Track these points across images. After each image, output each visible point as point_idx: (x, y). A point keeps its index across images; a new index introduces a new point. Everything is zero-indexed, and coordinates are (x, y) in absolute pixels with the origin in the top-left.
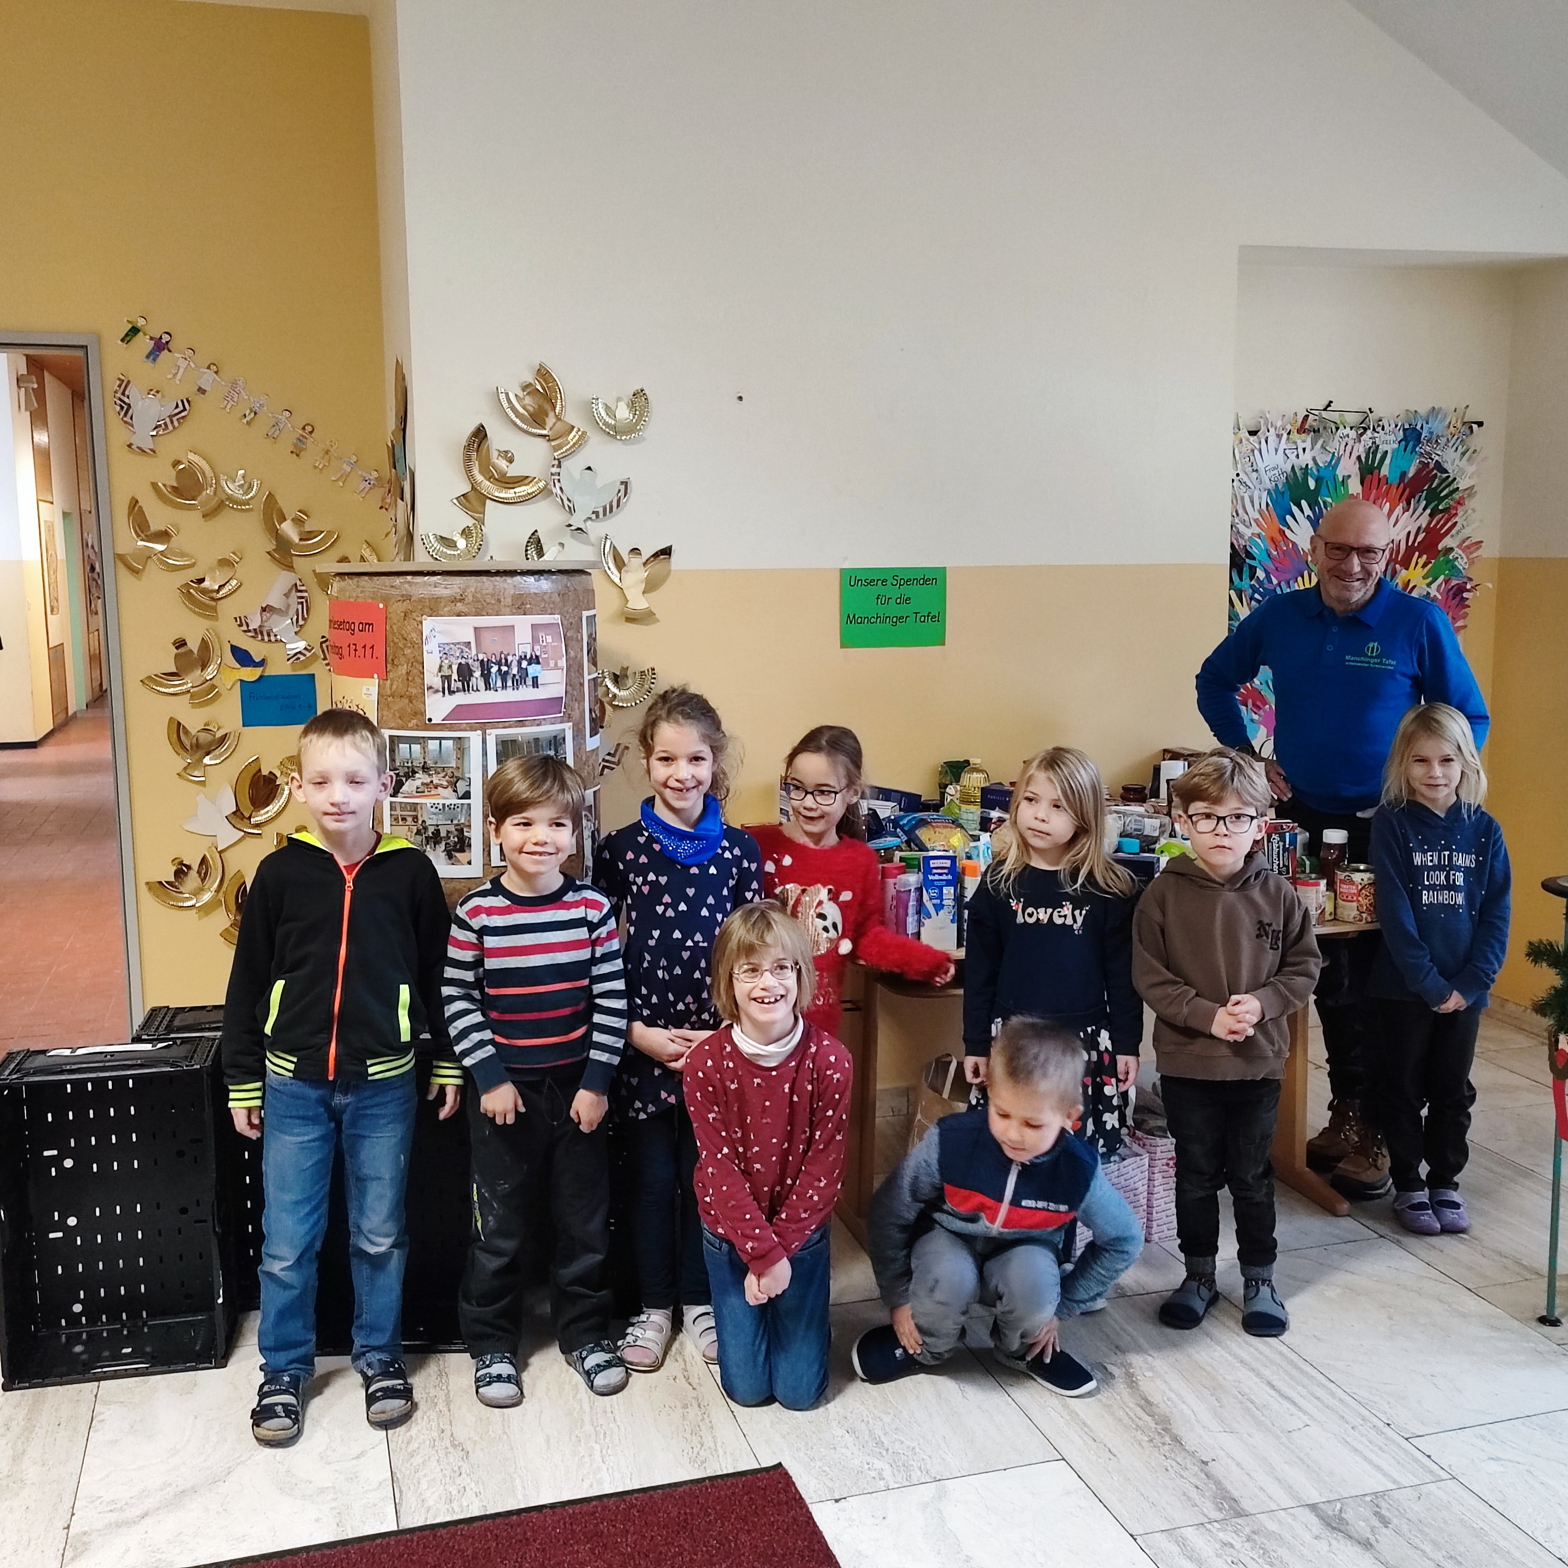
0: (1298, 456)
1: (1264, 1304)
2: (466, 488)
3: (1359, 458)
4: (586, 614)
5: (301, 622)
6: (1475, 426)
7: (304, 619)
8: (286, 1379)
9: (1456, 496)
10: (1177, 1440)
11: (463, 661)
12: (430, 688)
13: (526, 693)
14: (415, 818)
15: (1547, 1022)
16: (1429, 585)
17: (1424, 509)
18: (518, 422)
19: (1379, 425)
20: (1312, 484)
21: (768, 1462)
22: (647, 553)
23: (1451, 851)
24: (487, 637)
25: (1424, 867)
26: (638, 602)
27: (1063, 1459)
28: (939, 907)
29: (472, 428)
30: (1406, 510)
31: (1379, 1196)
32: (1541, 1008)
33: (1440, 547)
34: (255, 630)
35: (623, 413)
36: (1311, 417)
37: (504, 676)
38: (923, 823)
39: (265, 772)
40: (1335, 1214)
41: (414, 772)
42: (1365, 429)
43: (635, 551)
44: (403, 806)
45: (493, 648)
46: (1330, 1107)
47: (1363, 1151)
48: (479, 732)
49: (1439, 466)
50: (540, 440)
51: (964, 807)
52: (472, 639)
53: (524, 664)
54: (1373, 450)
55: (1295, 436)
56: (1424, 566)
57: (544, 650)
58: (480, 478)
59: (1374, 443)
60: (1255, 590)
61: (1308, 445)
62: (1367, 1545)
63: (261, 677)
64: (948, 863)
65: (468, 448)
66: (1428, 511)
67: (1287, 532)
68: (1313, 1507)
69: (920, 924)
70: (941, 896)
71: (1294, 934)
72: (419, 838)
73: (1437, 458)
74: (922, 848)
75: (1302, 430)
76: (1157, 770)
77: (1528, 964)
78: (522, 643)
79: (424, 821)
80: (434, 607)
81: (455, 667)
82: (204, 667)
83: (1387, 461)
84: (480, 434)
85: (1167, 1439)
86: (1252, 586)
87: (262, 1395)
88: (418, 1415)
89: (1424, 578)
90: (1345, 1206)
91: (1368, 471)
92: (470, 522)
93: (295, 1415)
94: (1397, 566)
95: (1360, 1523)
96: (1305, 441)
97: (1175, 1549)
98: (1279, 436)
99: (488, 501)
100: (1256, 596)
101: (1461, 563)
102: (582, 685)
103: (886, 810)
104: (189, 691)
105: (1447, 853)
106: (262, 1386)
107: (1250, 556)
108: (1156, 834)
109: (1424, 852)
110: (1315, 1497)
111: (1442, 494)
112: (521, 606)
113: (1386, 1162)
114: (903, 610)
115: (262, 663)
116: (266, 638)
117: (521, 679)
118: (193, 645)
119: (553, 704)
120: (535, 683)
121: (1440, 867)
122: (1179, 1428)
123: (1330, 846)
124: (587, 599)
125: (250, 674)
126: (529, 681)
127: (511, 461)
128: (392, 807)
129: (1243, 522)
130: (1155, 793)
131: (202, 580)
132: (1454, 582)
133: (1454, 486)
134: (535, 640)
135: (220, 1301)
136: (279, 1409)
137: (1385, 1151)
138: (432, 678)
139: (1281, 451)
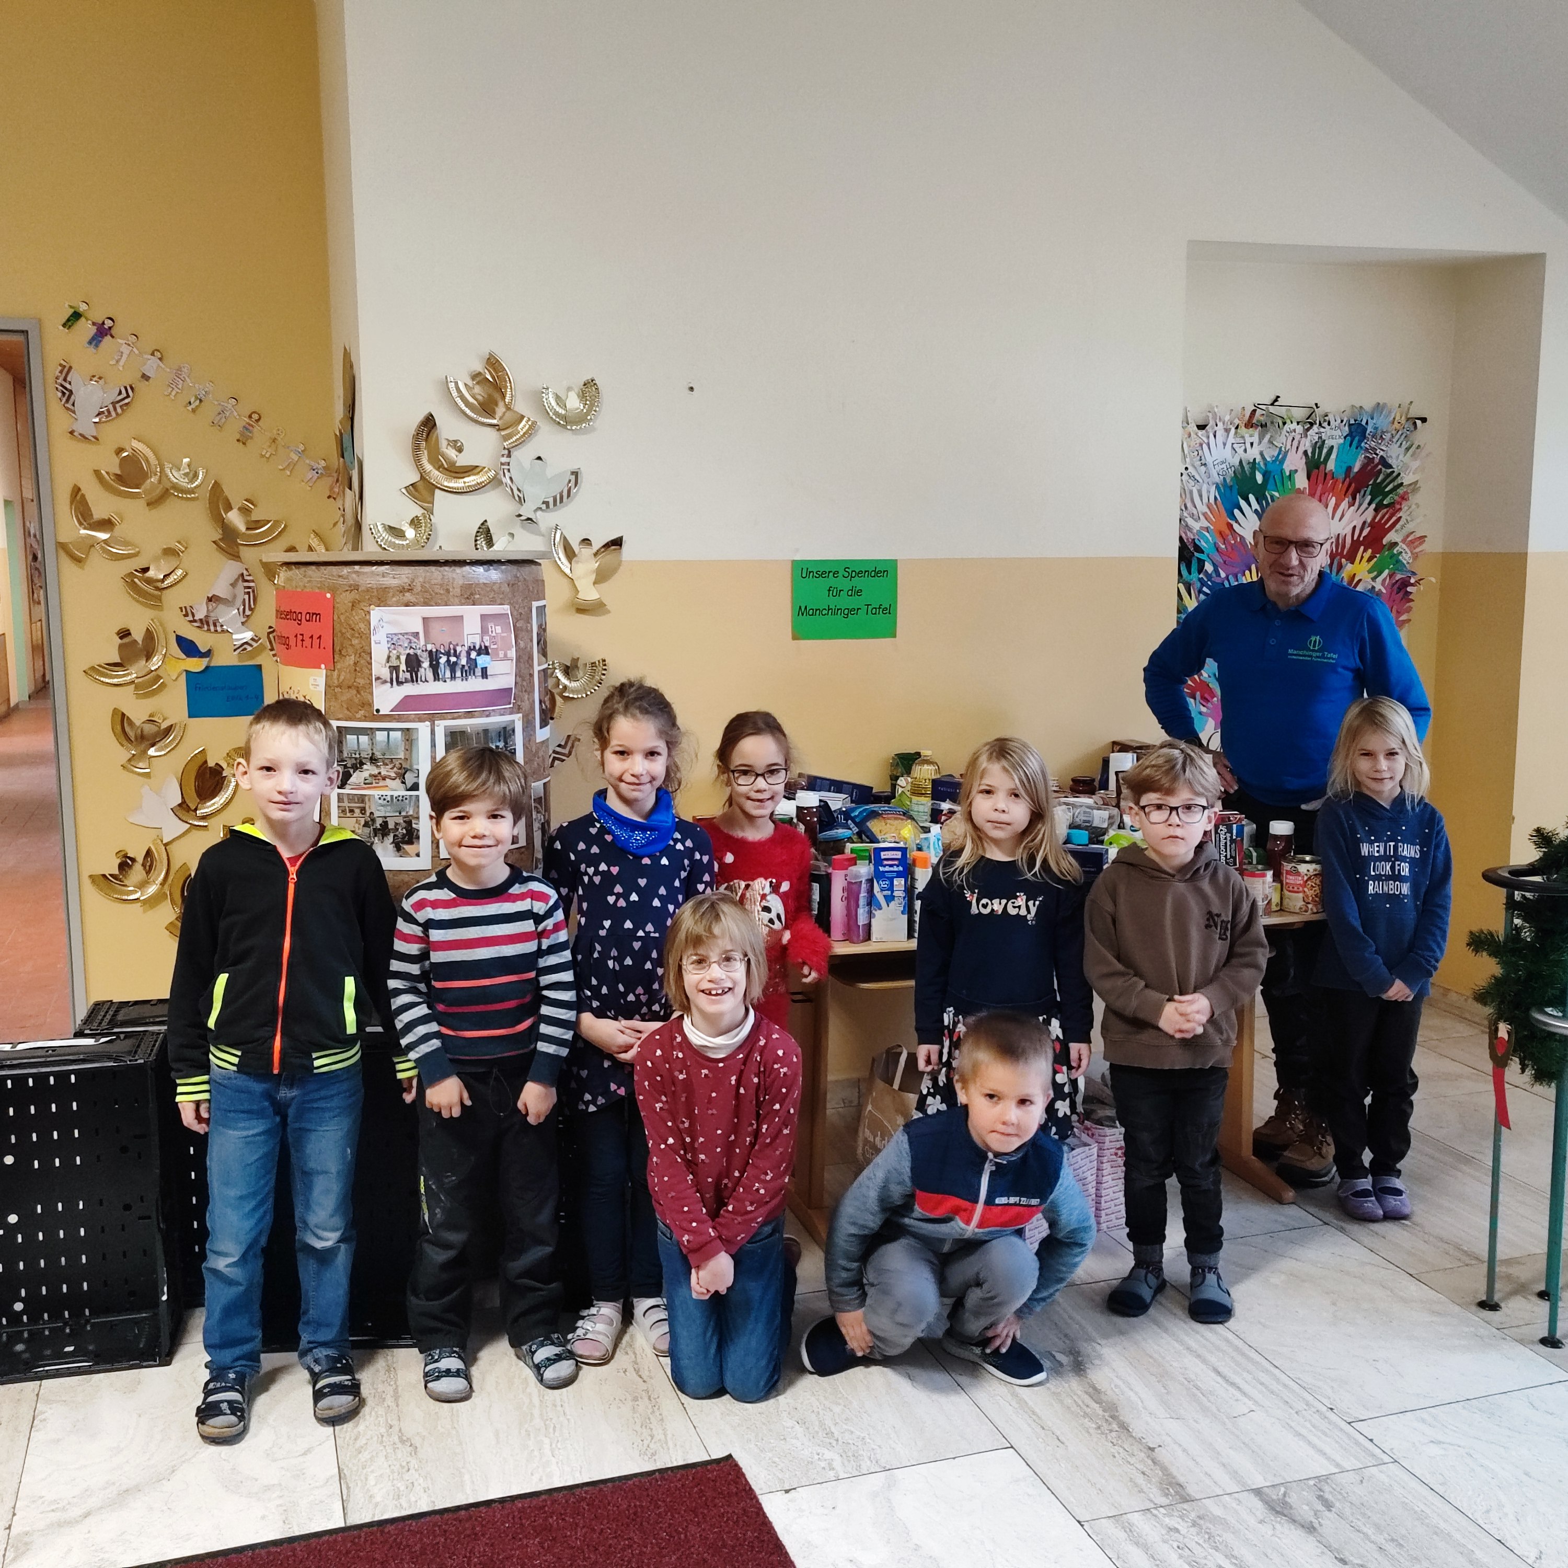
0: (1245, 451)
1: (1210, 1291)
2: (415, 478)
3: (1305, 453)
4: (535, 604)
5: (248, 612)
6: (1418, 422)
7: (250, 609)
8: (232, 1376)
9: (1401, 491)
10: (1124, 1427)
11: (412, 652)
12: (378, 678)
13: (475, 684)
14: (363, 810)
15: (1488, 1010)
16: (1374, 579)
17: (1370, 504)
18: (468, 411)
19: (1325, 421)
20: (1259, 478)
21: (718, 1453)
22: (597, 544)
23: (1397, 841)
24: (435, 628)
25: (1371, 858)
26: (589, 593)
27: (1012, 1447)
28: (890, 899)
29: (420, 417)
30: (1351, 504)
31: (1324, 1184)
32: (1481, 997)
33: (1385, 541)
34: (201, 620)
35: (574, 403)
36: (1259, 412)
37: (453, 667)
38: (874, 815)
39: (211, 764)
40: (1280, 1201)
41: (362, 764)
42: (1312, 424)
43: (586, 541)
44: (351, 798)
45: (441, 638)
46: (1277, 1096)
47: (1309, 1139)
48: (428, 723)
49: (1384, 462)
50: (489, 429)
51: (915, 799)
52: (419, 628)
53: (473, 655)
54: (1319, 445)
55: (1243, 430)
56: (1369, 560)
57: (494, 640)
58: (428, 467)
59: (1320, 438)
60: (1203, 583)
61: (1255, 439)
62: (1310, 1529)
63: (207, 668)
64: (898, 855)
65: (417, 436)
66: (1373, 506)
67: (1235, 526)
68: (1258, 1492)
69: (870, 915)
70: (891, 888)
71: (1241, 925)
72: (367, 830)
73: (1382, 453)
74: (873, 840)
75: (1250, 424)
76: (1106, 762)
77: (1469, 953)
78: (471, 633)
79: (372, 813)
80: (382, 597)
81: (403, 658)
82: (149, 657)
83: (1333, 456)
84: (429, 423)
85: (1115, 1426)
86: (1200, 580)
87: (208, 1392)
88: (366, 1411)
89: (1370, 572)
90: (1290, 1194)
91: (1314, 465)
92: (417, 511)
93: (241, 1412)
94: (1343, 560)
95: (1304, 1509)
96: (1252, 436)
97: (1122, 1535)
98: (1227, 431)
99: (437, 492)
100: (1205, 589)
101: (1406, 558)
102: (532, 675)
103: (837, 802)
104: (133, 682)
105: (1392, 844)
106: (207, 1384)
107: (1199, 549)
108: (1105, 825)
109: (1372, 842)
110: (1259, 1481)
111: (1387, 490)
112: (470, 595)
113: (1330, 1151)
114: (853, 602)
115: (208, 654)
116: (212, 628)
117: (471, 669)
118: (138, 635)
119: (502, 695)
120: (485, 674)
121: (1385, 858)
122: (1126, 1415)
123: (1277, 837)
124: (537, 589)
125: (196, 665)
126: (478, 672)
127: (460, 450)
128: (340, 798)
129: (1192, 516)
130: (1104, 785)
131: (146, 570)
132: (1398, 577)
133: (1399, 481)
134: (484, 631)
135: (165, 1298)
136: (224, 1406)
137: (1329, 1139)
138: (380, 668)
139: (1229, 445)
